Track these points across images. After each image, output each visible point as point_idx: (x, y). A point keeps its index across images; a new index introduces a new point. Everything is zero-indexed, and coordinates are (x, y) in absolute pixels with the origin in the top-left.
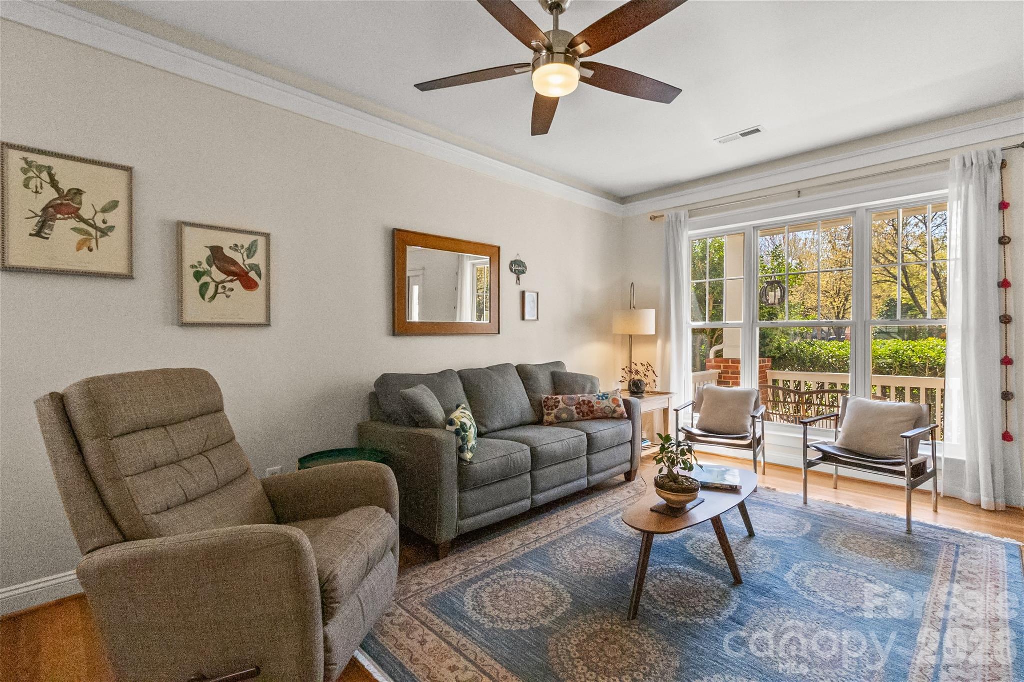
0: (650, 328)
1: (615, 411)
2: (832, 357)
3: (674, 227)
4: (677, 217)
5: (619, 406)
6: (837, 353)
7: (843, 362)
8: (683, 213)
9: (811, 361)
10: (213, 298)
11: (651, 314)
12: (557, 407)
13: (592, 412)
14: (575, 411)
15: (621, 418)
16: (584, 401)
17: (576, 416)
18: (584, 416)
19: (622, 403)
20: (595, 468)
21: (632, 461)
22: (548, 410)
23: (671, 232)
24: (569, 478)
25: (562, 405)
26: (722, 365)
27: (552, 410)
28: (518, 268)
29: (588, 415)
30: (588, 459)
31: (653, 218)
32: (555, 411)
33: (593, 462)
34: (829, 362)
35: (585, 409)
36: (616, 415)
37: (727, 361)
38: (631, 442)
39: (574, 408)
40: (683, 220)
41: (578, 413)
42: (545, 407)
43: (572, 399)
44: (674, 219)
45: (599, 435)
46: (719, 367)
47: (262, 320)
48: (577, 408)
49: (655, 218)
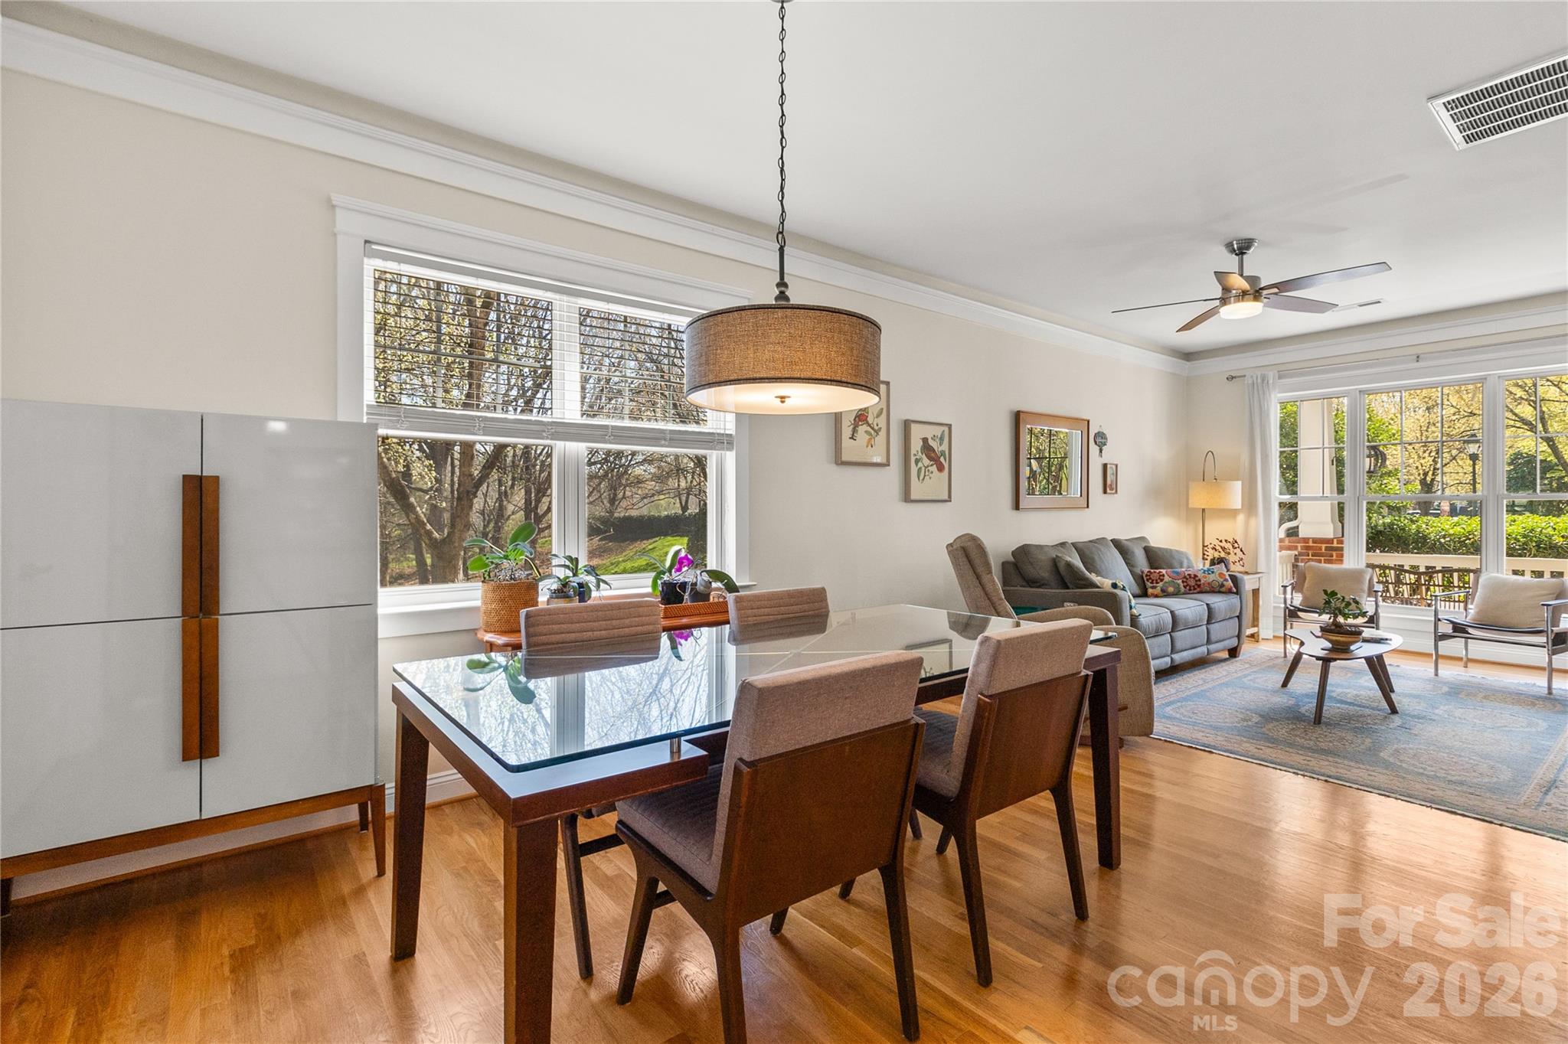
0: (1237, 503)
1: (1222, 586)
2: (1444, 537)
3: (1258, 388)
4: (1264, 378)
5: (1226, 580)
6: (1451, 532)
7: (1459, 542)
8: (1271, 375)
9: (1416, 542)
10: (923, 479)
11: (1237, 486)
12: (1162, 580)
13: (1199, 586)
14: (1182, 585)
15: (1230, 592)
16: (1189, 575)
17: (1183, 589)
18: (1190, 590)
19: (1228, 577)
20: (1213, 638)
21: (1239, 636)
22: (1152, 583)
23: (1256, 396)
24: (1196, 644)
25: (1167, 579)
26: (1299, 545)
27: (1157, 583)
28: (1101, 439)
29: (1195, 589)
30: (1207, 628)
31: (1231, 378)
32: (1161, 584)
33: (1212, 632)
34: (1440, 543)
35: (1192, 582)
36: (1223, 589)
37: (1306, 540)
38: (1238, 617)
39: (1180, 582)
40: (1271, 382)
41: (1185, 587)
42: (1148, 580)
43: (1177, 573)
44: (1259, 380)
45: (1216, 605)
46: (1296, 548)
47: (946, 497)
48: (1183, 582)
49: (1233, 378)
